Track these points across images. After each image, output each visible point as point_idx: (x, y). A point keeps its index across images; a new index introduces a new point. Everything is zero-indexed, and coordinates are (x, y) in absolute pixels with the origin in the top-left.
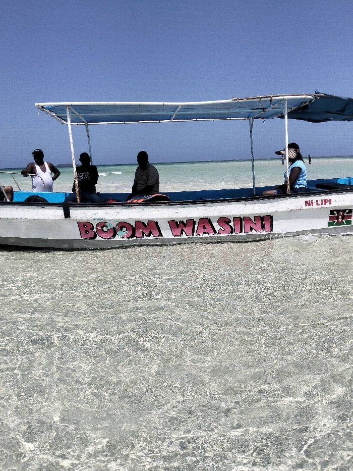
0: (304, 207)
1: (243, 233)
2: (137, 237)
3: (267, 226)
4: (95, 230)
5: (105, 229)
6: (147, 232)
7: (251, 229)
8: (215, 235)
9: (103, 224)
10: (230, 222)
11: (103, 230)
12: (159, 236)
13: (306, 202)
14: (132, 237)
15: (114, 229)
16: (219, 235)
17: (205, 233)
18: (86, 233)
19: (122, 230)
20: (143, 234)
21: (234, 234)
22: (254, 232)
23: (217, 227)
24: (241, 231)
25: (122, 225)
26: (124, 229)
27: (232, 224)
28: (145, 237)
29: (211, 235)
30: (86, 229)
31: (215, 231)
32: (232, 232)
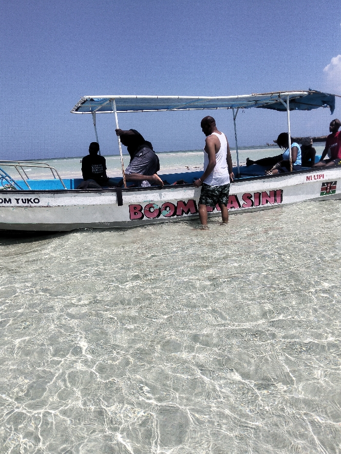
0: (305, 181)
1: (261, 206)
2: (177, 215)
3: (278, 199)
4: (143, 211)
5: (152, 210)
6: (186, 210)
7: (267, 202)
8: (240, 209)
9: (150, 206)
10: (251, 197)
11: (150, 210)
12: (195, 213)
13: (307, 177)
14: (173, 215)
15: (160, 209)
16: (243, 209)
17: (231, 208)
18: (135, 214)
19: (166, 210)
20: (183, 211)
21: (254, 207)
22: (269, 204)
23: (242, 202)
24: (259, 204)
25: (167, 205)
26: (168, 209)
27: (253, 199)
28: (185, 215)
29: (237, 209)
30: (136, 211)
31: (240, 206)
32: (252, 205)
